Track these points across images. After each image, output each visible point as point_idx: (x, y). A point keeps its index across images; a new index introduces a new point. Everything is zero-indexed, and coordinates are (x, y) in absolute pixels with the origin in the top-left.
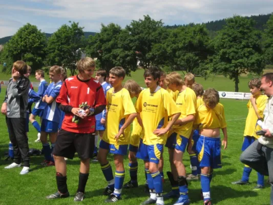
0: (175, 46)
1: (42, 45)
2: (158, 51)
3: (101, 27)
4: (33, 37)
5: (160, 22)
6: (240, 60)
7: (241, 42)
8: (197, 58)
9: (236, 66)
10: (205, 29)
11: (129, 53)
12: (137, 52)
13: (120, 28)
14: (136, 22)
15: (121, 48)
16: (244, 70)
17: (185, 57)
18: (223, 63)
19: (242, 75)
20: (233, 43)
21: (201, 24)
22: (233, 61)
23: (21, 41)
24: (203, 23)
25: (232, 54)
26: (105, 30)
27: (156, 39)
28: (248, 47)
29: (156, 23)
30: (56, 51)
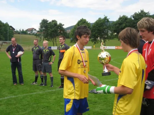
5: (148, 13)
13: (127, 17)
26: (120, 18)
29: (146, 13)
30: (96, 31)
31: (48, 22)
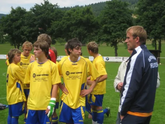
0: (69, 22)
2: (56, 27)
3: (11, 10)
5: (56, 5)
6: (118, 33)
7: (118, 19)
8: (86, 32)
9: (115, 37)
10: (91, 10)
11: (33, 29)
12: (39, 29)
13: (25, 10)
14: (38, 5)
15: (28, 25)
16: (121, 40)
17: (77, 31)
18: (105, 35)
19: (120, 44)
20: (112, 20)
21: (84, 6)
22: (113, 34)
24: (86, 5)
25: (112, 28)
26: (13, 12)
27: (53, 18)
28: (124, 23)
29: (54, 6)
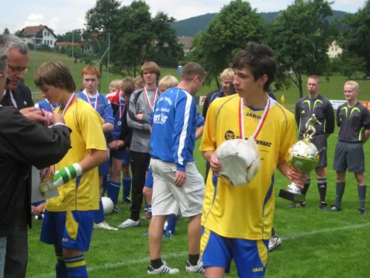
1: (261, 35)
4: (245, 21)
23: (226, 29)
30: (285, 47)
31: (119, 8)
